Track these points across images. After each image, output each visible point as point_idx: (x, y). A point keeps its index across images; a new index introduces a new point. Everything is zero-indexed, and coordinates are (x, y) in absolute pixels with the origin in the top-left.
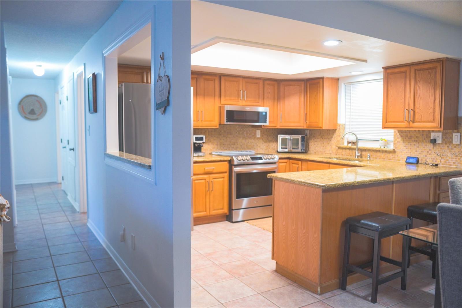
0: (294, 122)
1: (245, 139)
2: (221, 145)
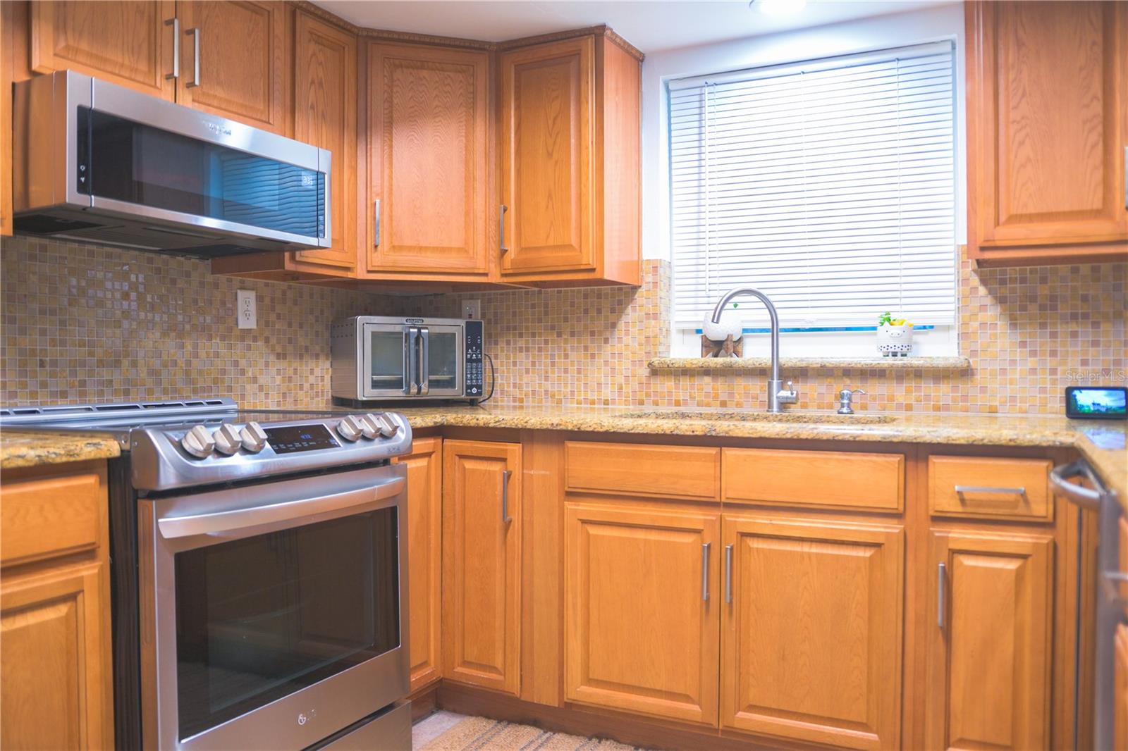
0: (443, 250)
1: (180, 336)
2: (23, 364)
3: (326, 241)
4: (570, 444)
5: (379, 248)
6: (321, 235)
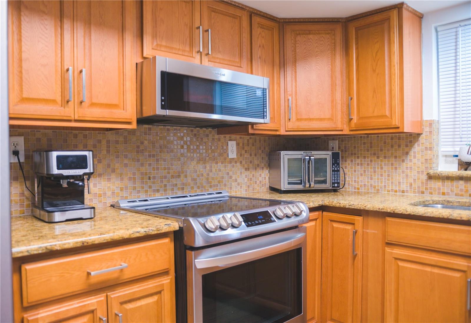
1: (204, 163)
2: (142, 179)
4: (389, 219)
5: (291, 120)
6: (265, 117)
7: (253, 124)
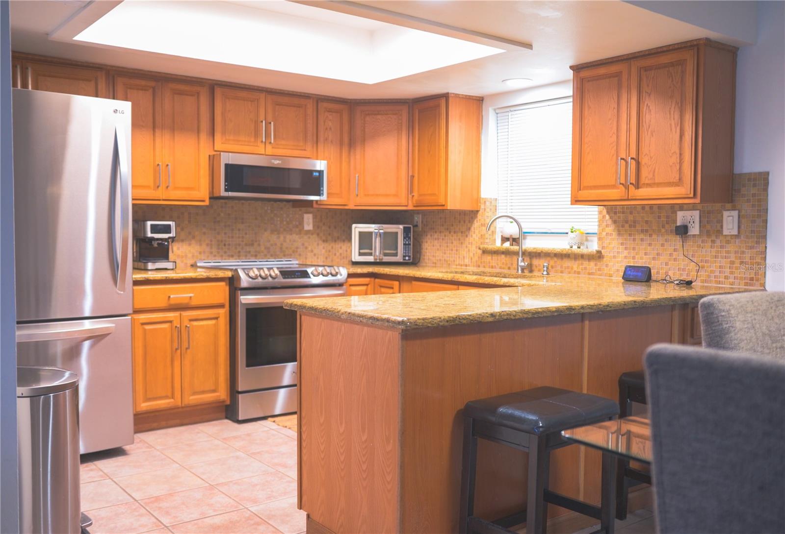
0: (387, 195)
1: (278, 234)
2: (219, 245)
3: (324, 197)
4: (414, 283)
5: (359, 195)
6: (323, 195)
7: (317, 201)
